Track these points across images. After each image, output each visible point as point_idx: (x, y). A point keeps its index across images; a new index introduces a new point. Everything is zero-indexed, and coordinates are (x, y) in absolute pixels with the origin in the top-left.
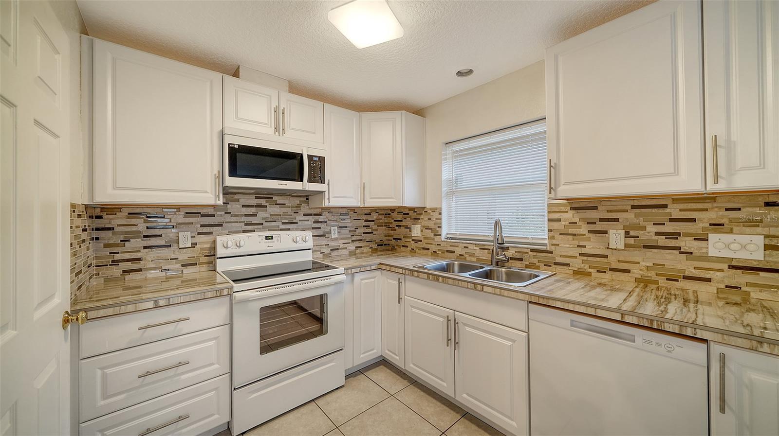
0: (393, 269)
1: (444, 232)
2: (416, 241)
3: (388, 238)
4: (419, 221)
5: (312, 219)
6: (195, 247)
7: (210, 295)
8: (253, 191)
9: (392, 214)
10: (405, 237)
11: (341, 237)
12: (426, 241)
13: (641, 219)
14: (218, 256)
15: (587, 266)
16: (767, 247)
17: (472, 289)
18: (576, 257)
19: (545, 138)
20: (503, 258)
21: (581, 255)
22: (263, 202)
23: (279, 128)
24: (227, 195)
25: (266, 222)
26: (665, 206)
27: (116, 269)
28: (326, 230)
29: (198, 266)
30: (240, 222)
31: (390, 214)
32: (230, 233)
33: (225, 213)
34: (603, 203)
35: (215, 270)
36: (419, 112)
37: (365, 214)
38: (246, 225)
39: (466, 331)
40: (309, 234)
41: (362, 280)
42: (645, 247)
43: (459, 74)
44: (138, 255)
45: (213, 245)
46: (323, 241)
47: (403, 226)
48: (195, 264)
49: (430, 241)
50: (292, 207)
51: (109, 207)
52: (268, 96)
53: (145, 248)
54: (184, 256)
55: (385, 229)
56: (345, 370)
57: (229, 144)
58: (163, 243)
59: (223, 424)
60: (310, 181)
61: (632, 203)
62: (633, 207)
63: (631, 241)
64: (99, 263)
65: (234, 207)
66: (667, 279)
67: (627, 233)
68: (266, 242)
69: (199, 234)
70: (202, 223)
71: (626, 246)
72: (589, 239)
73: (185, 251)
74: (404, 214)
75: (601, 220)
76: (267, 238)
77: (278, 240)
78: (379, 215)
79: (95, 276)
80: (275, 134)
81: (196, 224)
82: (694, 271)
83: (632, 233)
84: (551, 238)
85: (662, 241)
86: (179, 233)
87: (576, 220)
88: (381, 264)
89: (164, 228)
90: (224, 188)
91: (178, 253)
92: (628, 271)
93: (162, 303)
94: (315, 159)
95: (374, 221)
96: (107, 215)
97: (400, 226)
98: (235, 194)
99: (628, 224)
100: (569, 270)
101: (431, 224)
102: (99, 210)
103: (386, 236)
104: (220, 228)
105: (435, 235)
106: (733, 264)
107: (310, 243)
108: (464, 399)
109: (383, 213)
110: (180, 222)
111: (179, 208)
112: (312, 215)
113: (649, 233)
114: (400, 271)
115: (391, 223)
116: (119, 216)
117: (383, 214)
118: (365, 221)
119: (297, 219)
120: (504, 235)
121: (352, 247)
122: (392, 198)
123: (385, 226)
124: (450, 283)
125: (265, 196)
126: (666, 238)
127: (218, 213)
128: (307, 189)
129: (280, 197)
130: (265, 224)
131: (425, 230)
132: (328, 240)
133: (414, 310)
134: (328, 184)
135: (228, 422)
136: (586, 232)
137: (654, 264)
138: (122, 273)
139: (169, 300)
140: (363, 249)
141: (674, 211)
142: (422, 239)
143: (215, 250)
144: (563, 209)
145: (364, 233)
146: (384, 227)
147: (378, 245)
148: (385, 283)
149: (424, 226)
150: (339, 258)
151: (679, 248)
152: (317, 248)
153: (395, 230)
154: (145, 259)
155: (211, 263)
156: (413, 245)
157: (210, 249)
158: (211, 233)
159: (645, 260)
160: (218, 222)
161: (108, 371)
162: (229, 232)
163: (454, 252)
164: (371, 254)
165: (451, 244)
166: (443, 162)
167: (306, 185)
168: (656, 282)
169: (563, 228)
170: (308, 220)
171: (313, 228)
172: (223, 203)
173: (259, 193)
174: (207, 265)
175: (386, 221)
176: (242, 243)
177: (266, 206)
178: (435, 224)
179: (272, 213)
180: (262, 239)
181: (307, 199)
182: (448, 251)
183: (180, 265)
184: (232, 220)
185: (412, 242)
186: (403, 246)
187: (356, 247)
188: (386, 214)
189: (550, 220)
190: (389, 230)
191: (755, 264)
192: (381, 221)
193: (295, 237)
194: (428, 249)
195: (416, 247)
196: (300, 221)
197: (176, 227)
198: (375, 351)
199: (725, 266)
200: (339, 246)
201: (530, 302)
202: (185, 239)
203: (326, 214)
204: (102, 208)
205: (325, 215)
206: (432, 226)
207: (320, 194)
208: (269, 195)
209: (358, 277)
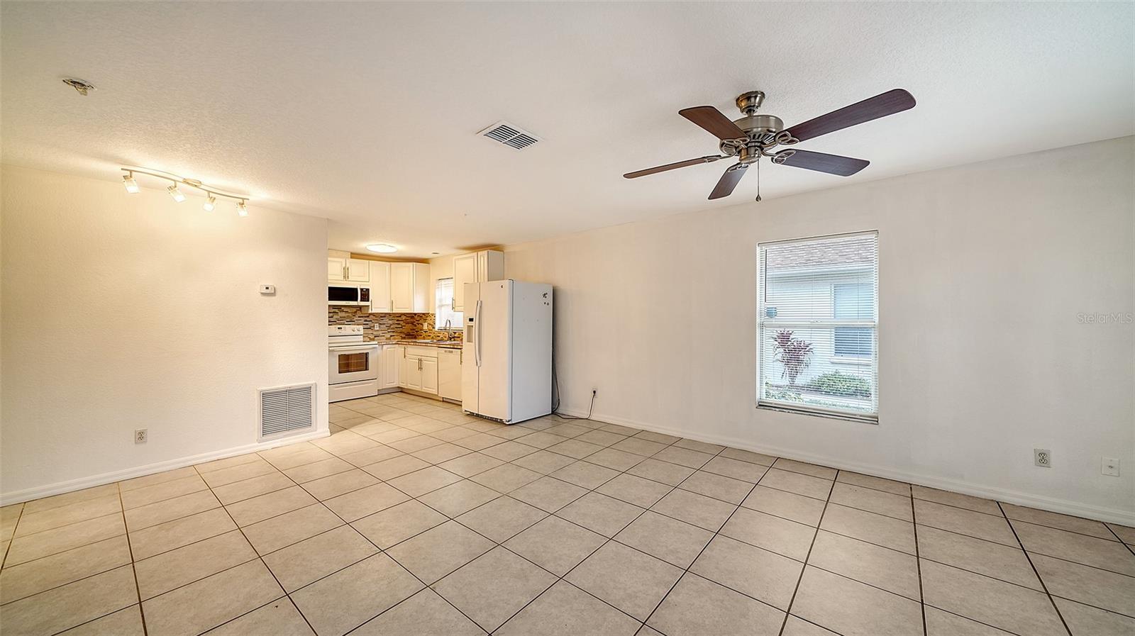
0: (402, 343)
1: (437, 326)
2: (425, 332)
3: (411, 331)
4: (426, 320)
5: (363, 319)
10: (420, 330)
11: (381, 329)
12: (429, 332)
17: (425, 346)
22: (337, 310)
23: (346, 277)
25: (340, 320)
28: (372, 325)
31: (412, 317)
37: (397, 317)
39: (424, 363)
40: (361, 327)
46: (370, 332)
47: (420, 324)
49: (431, 331)
50: (352, 314)
52: (342, 261)
55: (410, 326)
60: (361, 301)
68: (339, 331)
74: (420, 317)
76: (339, 328)
77: (344, 330)
78: (406, 317)
80: (344, 280)
88: (397, 341)
94: (364, 290)
95: (403, 321)
97: (418, 324)
103: (410, 329)
105: (433, 328)
107: (362, 332)
108: (424, 389)
109: (409, 316)
112: (363, 317)
114: (405, 343)
115: (413, 322)
118: (397, 321)
119: (354, 319)
121: (388, 335)
122: (408, 308)
123: (410, 323)
124: (420, 345)
128: (360, 305)
129: (346, 309)
131: (429, 326)
132: (373, 331)
134: (371, 302)
140: (396, 336)
142: (428, 330)
145: (396, 328)
147: (406, 335)
148: (399, 350)
149: (428, 324)
152: (366, 335)
153: (416, 326)
156: (424, 334)
165: (439, 331)
166: (437, 290)
167: (359, 303)
170: (361, 320)
171: (363, 324)
173: (334, 307)
175: (411, 321)
179: (341, 316)
180: (337, 329)
181: (361, 308)
182: (437, 336)
185: (423, 332)
186: (419, 334)
187: (390, 335)
190: (412, 326)
192: (408, 321)
193: (353, 328)
194: (430, 335)
196: (356, 320)
198: (397, 384)
200: (380, 334)
203: (372, 317)
205: (370, 317)
206: (432, 323)
207: (366, 308)
208: (339, 307)
209: (385, 347)
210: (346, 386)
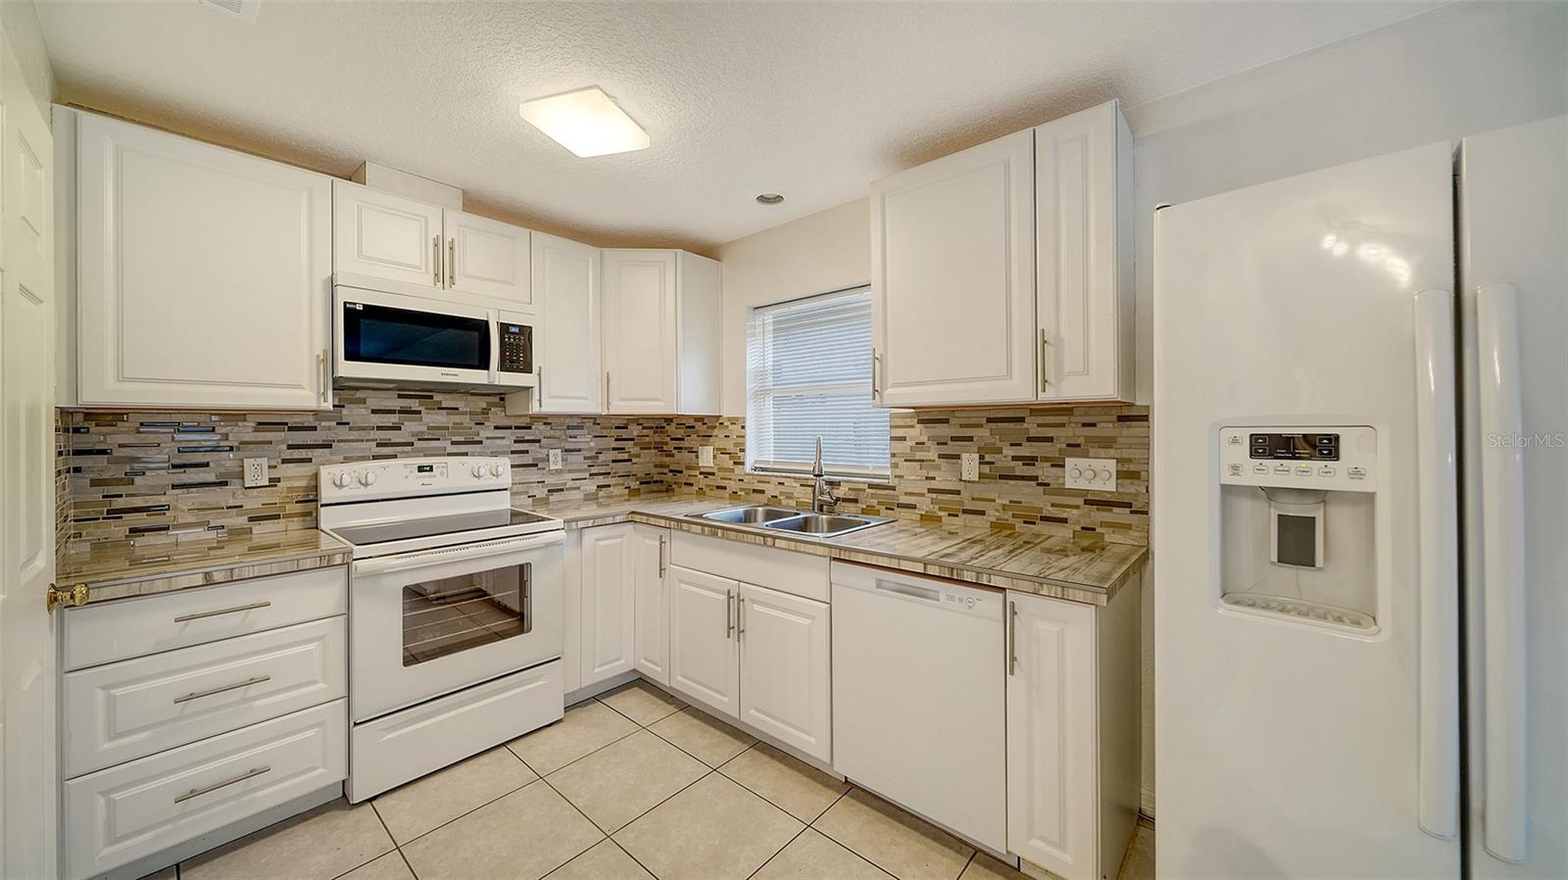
0: (652, 521)
1: (751, 459)
2: (706, 474)
3: (659, 470)
4: (711, 439)
5: (510, 435)
6: (276, 486)
7: (308, 564)
8: (391, 386)
9: (667, 427)
10: (689, 468)
11: (569, 467)
12: (721, 474)
13: (997, 437)
14: (323, 502)
15: (937, 507)
16: (1120, 475)
17: (760, 545)
18: (923, 495)
19: (870, 314)
20: (827, 498)
21: (930, 491)
22: (414, 404)
23: (443, 275)
24: (342, 392)
25: (419, 440)
26: (1022, 420)
27: (115, 527)
28: (539, 456)
29: (282, 521)
30: (367, 441)
31: (664, 427)
32: (347, 460)
33: (338, 424)
34: (957, 414)
35: (317, 528)
36: (708, 251)
37: (617, 428)
38: (378, 445)
39: (754, 612)
40: (504, 463)
41: (597, 540)
42: (1002, 477)
43: (762, 199)
44: (163, 500)
45: (313, 483)
46: (533, 475)
47: (686, 449)
48: (278, 517)
49: (727, 475)
50: (471, 413)
51: (100, 411)
52: (422, 217)
53: (174, 487)
54: (254, 503)
55: (656, 455)
56: (565, 695)
57: (345, 303)
58: (212, 478)
59: (335, 784)
60: (503, 368)
61: (987, 414)
62: (989, 420)
63: (986, 469)
64: (79, 514)
65: (355, 414)
66: (1025, 522)
67: (982, 457)
68: (420, 477)
69: (284, 461)
70: (290, 443)
71: (981, 476)
72: (938, 468)
73: (256, 494)
74: (688, 427)
75: (953, 439)
76: (421, 469)
77: (442, 473)
78: (644, 428)
79: (72, 539)
80: (435, 284)
81: (277, 445)
82: (1051, 509)
83: (987, 458)
84: (895, 466)
85: (1020, 469)
86: (245, 460)
87: (924, 439)
88: (633, 513)
89: (215, 449)
90: (335, 380)
91: (241, 496)
92: (982, 513)
93: (218, 577)
94: (513, 330)
95: (632, 439)
96: (96, 425)
97: (681, 448)
98: (357, 389)
99: (982, 445)
100: (915, 515)
101: (729, 446)
102: (80, 417)
103: (656, 466)
104: (327, 451)
105: (735, 463)
106: (1090, 497)
107: (506, 478)
108: (754, 718)
109: (651, 425)
110: (246, 439)
111: (245, 414)
112: (511, 428)
113: (1005, 457)
114: (662, 523)
115: (667, 443)
116: (122, 429)
117: (652, 428)
118: (616, 440)
119: (481, 435)
120: (822, 462)
121: (590, 486)
122: (659, 400)
123: (655, 448)
124: (732, 538)
125: (417, 393)
126: (1024, 464)
127: (323, 424)
128: (496, 383)
129: (448, 396)
130: (418, 444)
131: (719, 456)
132: (543, 474)
133: (683, 586)
134: (539, 375)
135: (344, 781)
136: (936, 457)
137: (1011, 502)
138: (127, 533)
139: (231, 572)
140: (611, 489)
141: (1032, 427)
142: (716, 471)
143: (317, 491)
144: (909, 422)
145: (614, 461)
146: (652, 451)
147: (641, 483)
148: (639, 543)
149: (718, 449)
150: (561, 505)
151: (1035, 478)
152: (521, 488)
153: (673, 455)
154: (176, 508)
155: (309, 514)
156: (702, 481)
157: (307, 489)
158: (310, 460)
159: (1002, 494)
160: (324, 441)
161: (118, 692)
162: (345, 458)
163: (763, 492)
164: (627, 498)
165: (758, 478)
166: (748, 340)
167: (494, 376)
168: (1012, 527)
169: (909, 451)
170: (504, 438)
171: (512, 452)
172: (334, 406)
173: (404, 389)
174: (301, 518)
175: (658, 439)
176: (371, 478)
177: (419, 412)
178: (736, 445)
179: (431, 425)
180: (411, 472)
181: (502, 399)
182: (754, 491)
183: (246, 518)
184: (351, 438)
185: (699, 476)
186: (686, 484)
187: (598, 487)
188: (657, 428)
189: (893, 439)
190: (662, 455)
191: (1108, 497)
192: (647, 439)
193: (476, 467)
194: (725, 488)
195: (707, 486)
196: (487, 438)
197: (238, 449)
198: (622, 661)
199: (1080, 501)
200: (565, 484)
201: (835, 559)
202: (257, 470)
203: (539, 429)
204: (86, 414)
205: (536, 429)
206: (731, 448)
207: (524, 393)
208: (425, 392)
209: (590, 536)
210: (439, 712)
